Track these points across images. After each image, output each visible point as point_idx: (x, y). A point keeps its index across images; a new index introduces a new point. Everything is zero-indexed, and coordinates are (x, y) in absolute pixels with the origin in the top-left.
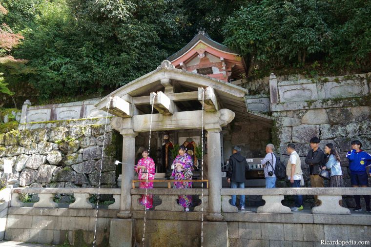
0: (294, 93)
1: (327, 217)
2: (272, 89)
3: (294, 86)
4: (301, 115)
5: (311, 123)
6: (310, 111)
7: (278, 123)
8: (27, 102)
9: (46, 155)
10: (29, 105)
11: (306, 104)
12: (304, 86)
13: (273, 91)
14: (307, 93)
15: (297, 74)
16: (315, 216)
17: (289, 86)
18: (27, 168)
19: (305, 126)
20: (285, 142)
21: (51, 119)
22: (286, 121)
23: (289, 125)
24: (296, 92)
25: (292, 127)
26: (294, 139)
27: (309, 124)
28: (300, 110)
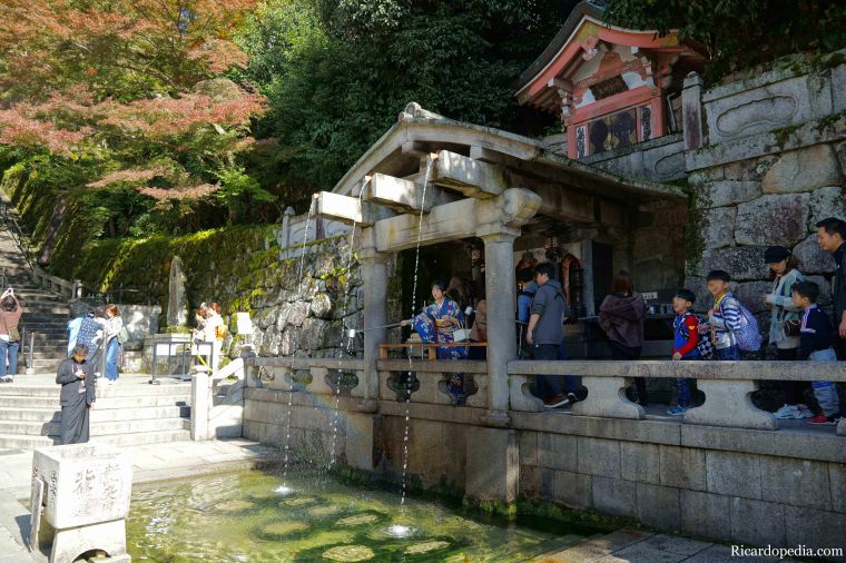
0: (746, 113)
1: (710, 434)
2: (688, 113)
3: (747, 94)
4: (759, 170)
5: (785, 188)
6: (784, 157)
7: (701, 200)
8: (289, 210)
9: (310, 301)
10: (290, 216)
11: (772, 140)
12: (774, 89)
13: (689, 119)
14: (782, 109)
15: (794, 51)
16: (685, 429)
17: (732, 98)
18: (290, 324)
19: (769, 198)
20: (718, 246)
21: (317, 238)
22: (721, 193)
23: (728, 201)
24: (752, 109)
25: (734, 205)
26: (741, 238)
27: (780, 193)
28: (757, 158)
